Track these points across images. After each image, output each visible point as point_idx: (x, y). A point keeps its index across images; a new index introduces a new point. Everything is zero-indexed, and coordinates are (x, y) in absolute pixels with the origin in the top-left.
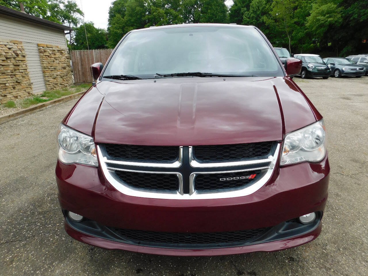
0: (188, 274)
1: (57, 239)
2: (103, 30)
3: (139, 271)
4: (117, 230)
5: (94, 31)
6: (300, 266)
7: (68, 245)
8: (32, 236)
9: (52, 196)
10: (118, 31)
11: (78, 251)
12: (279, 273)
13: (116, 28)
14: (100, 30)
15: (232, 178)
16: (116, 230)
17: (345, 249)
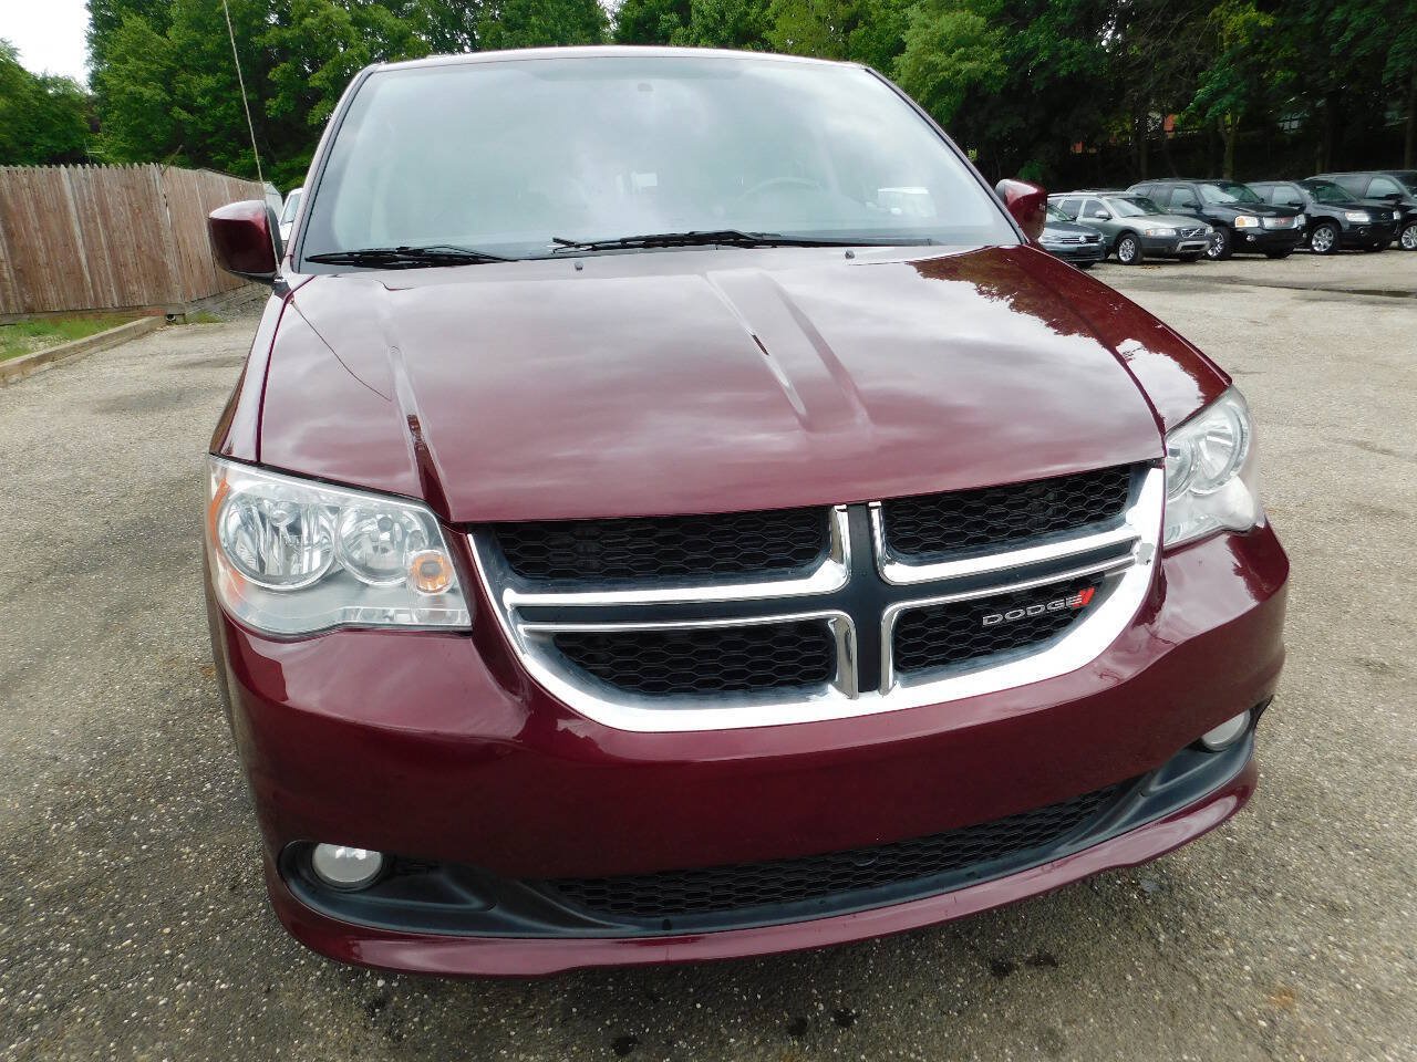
0: (820, 1012)
1: (193, 995)
2: (67, 83)
3: (623, 1046)
4: (569, 888)
5: (25, 87)
6: (1183, 903)
7: (258, 1010)
8: (51, 1008)
9: (85, 814)
10: (143, 89)
11: (316, 1025)
12: (1126, 942)
13: (133, 77)
14: (55, 82)
15: (1022, 612)
16: (564, 887)
17: (1283, 819)
